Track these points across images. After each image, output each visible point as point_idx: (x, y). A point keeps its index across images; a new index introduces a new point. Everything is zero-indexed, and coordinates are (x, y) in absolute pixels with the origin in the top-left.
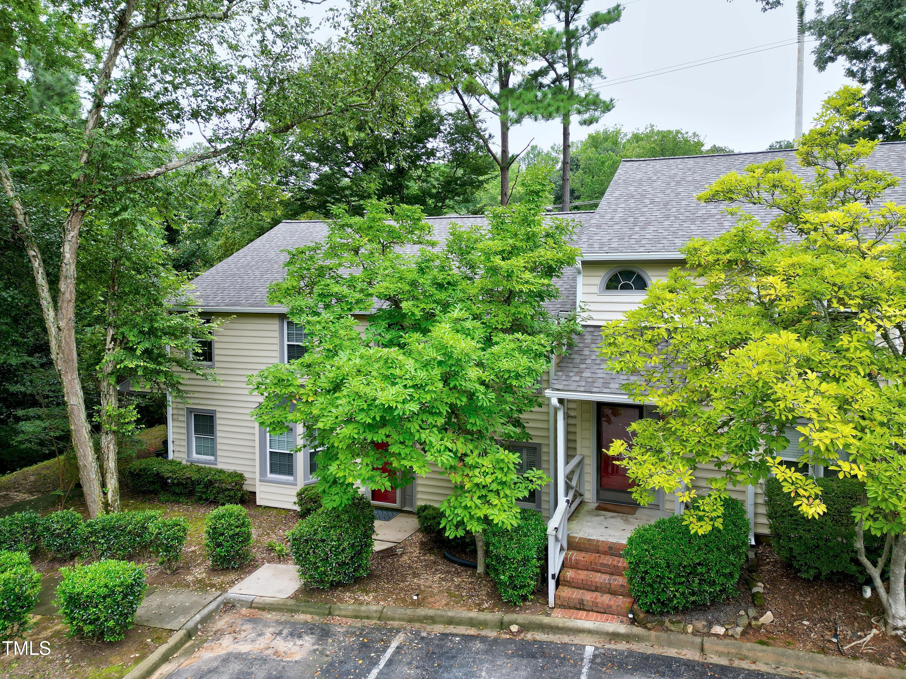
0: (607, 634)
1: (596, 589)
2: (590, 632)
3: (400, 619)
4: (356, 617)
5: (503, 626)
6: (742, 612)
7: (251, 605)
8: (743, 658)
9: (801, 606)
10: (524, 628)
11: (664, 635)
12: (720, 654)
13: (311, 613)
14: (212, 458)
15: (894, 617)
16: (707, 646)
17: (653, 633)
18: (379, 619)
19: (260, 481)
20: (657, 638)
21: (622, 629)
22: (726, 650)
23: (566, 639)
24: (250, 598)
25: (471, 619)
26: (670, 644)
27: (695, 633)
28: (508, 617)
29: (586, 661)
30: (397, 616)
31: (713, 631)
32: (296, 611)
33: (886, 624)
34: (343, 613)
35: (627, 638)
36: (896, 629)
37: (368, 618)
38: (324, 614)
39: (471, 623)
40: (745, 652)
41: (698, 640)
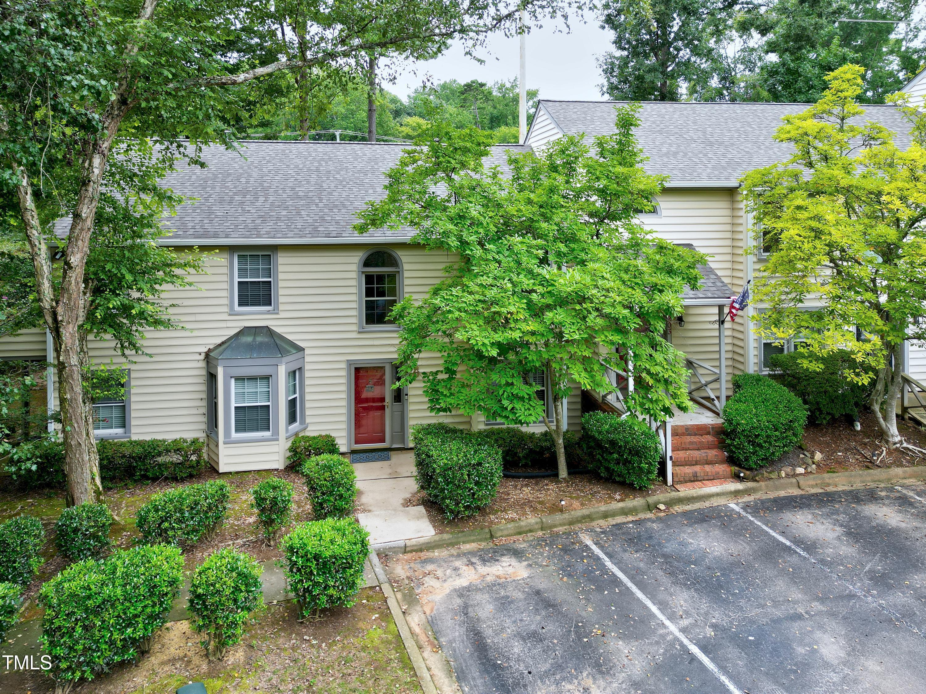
0: (731, 493)
1: (696, 463)
2: (718, 495)
3: (561, 525)
4: (520, 533)
5: (650, 508)
6: (802, 456)
7: (405, 550)
8: (828, 485)
9: (828, 445)
10: (669, 504)
11: (770, 483)
12: (812, 486)
13: (473, 541)
14: (120, 431)
15: (893, 436)
16: (801, 483)
17: (762, 484)
18: (542, 529)
19: (225, 443)
20: (767, 486)
21: (739, 486)
22: (814, 483)
23: (707, 504)
24: (402, 543)
25: (622, 508)
26: (777, 488)
27: (787, 475)
28: (651, 500)
29: (744, 514)
30: (557, 522)
31: (798, 472)
32: (458, 543)
33: (887, 442)
34: (505, 532)
35: (747, 492)
36: (895, 443)
37: (531, 531)
38: (486, 539)
39: (624, 512)
40: (827, 481)
41: (794, 480)
